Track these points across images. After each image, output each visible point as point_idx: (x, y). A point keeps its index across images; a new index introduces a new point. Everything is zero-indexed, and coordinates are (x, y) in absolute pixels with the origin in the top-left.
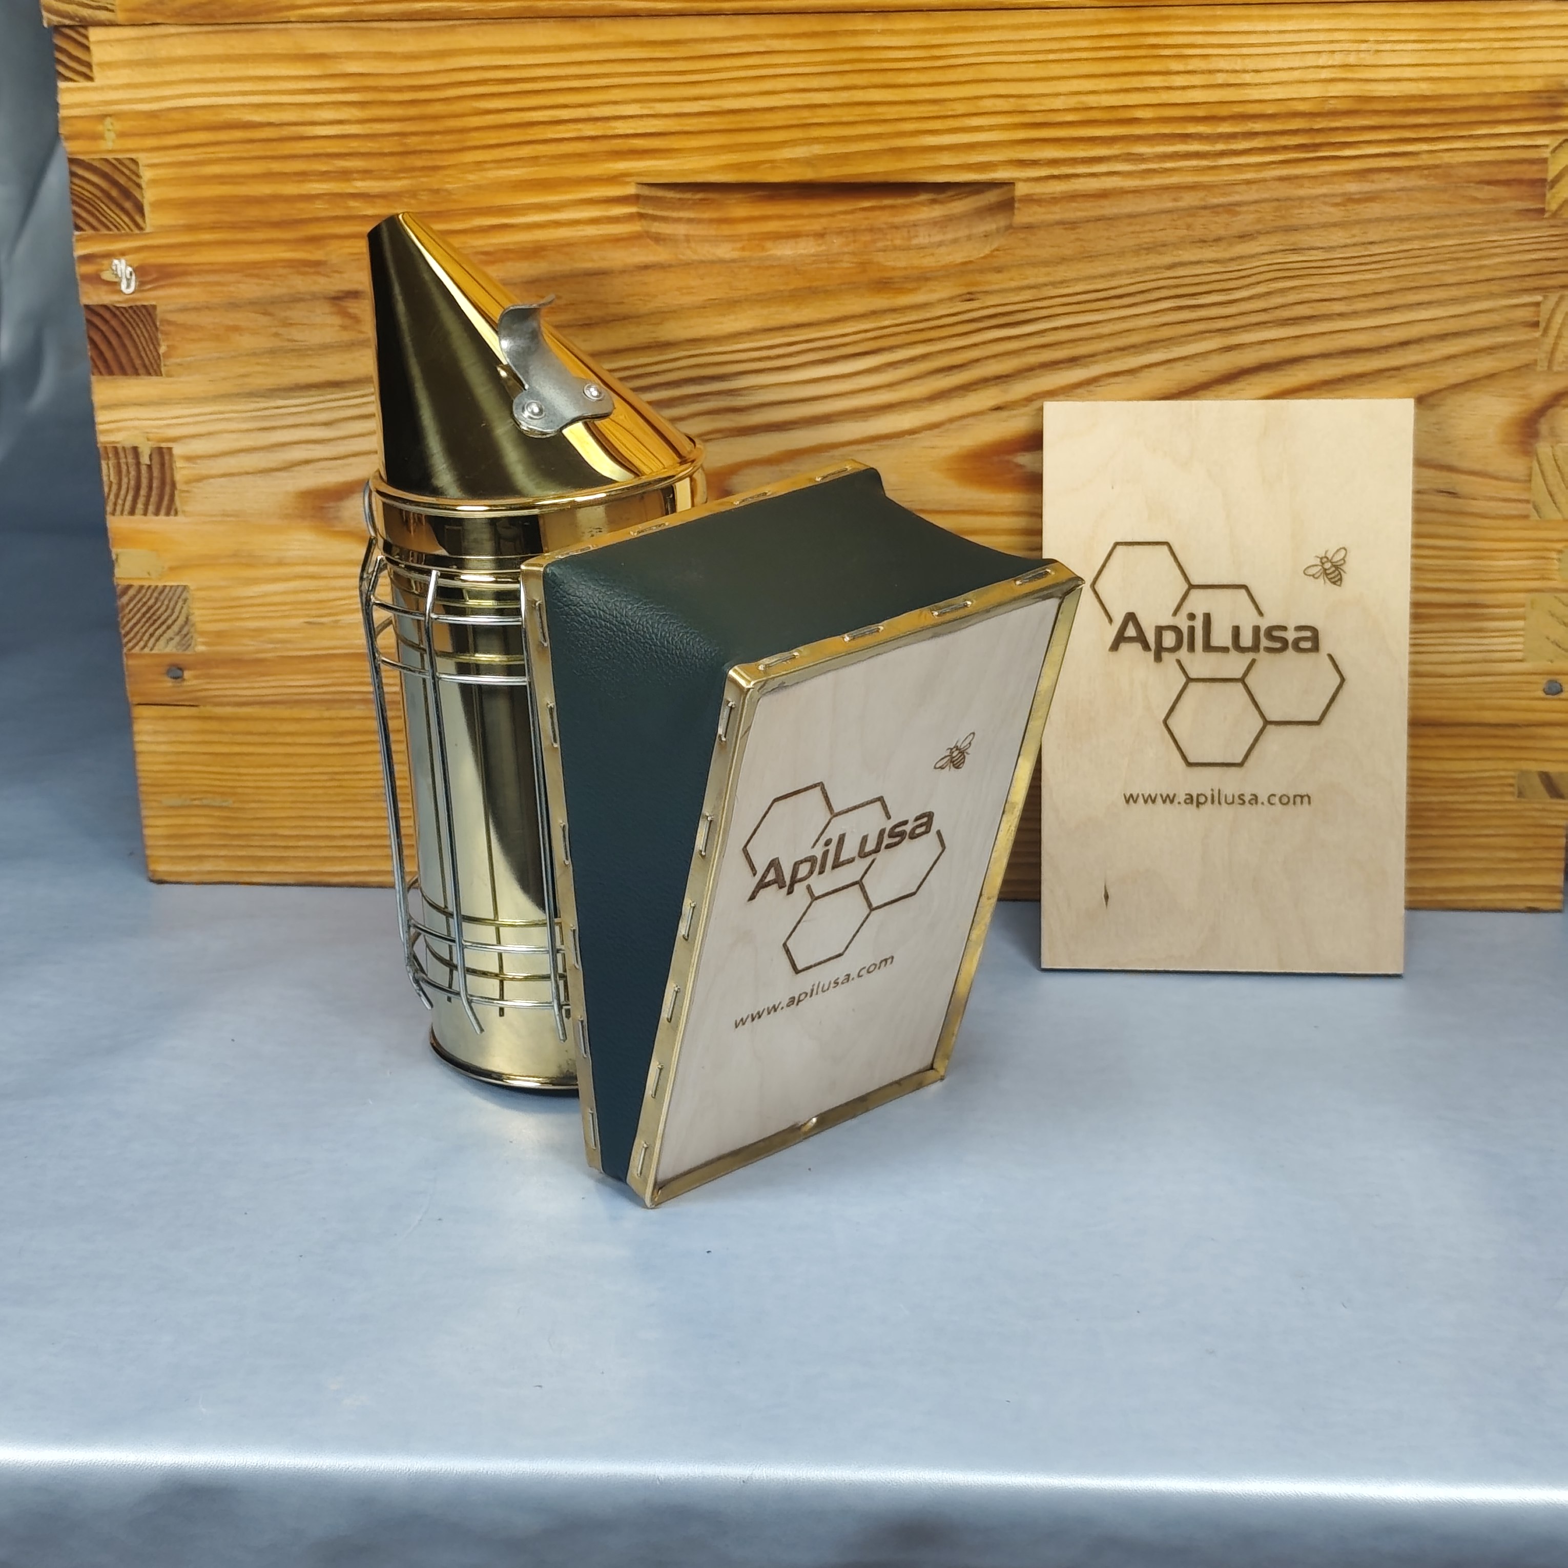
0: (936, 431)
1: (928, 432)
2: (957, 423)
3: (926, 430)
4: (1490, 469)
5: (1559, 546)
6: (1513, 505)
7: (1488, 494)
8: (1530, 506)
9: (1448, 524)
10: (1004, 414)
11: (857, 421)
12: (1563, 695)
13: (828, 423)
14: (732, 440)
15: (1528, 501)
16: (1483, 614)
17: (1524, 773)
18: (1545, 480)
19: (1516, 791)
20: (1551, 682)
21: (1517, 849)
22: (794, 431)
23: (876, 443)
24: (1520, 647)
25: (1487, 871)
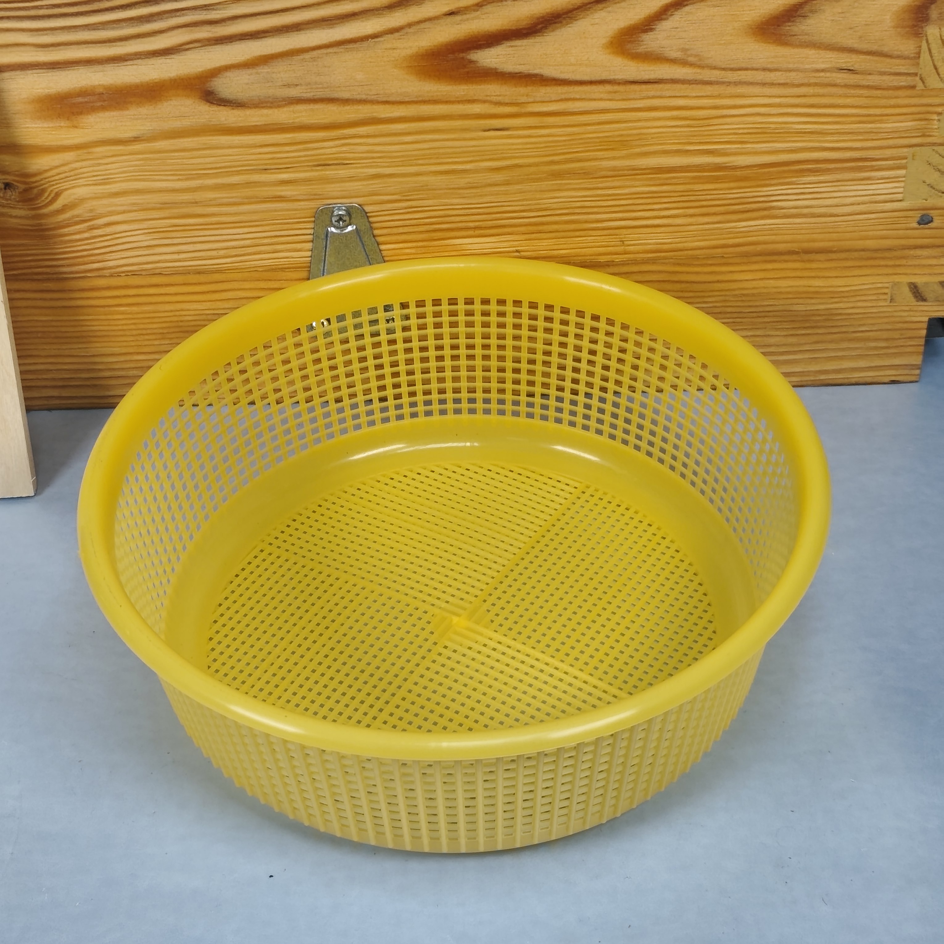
0: (397, 35)
1: (389, 36)
2: (414, 27)
3: (387, 34)
4: (886, 49)
5: (940, 109)
6: (903, 78)
7: (883, 70)
8: (918, 78)
9: (846, 96)
10: (458, 18)
11: (324, 29)
12: (931, 225)
13: (297, 31)
14: (210, 48)
15: (916, 74)
16: (872, 166)
17: (895, 284)
18: (931, 57)
19: (888, 297)
20: (923, 216)
21: (887, 340)
22: (266, 39)
23: (343, 47)
24: (901, 190)
25: (860, 357)
